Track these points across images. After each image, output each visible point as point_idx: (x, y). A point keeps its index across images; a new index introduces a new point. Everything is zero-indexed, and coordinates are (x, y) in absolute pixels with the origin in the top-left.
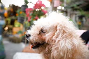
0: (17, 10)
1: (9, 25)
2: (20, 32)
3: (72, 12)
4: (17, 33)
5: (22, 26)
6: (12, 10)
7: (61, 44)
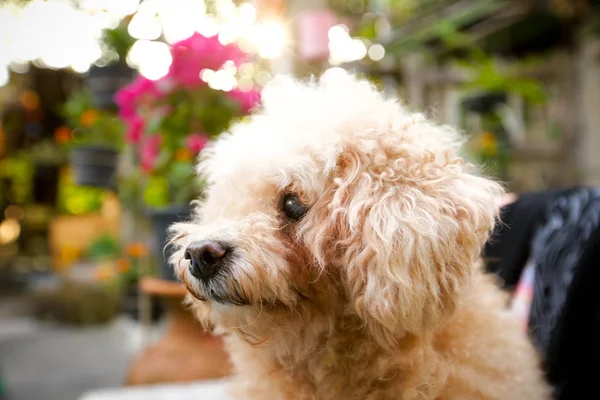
0: (63, 98)
1: (22, 205)
2: (107, 247)
3: (433, 75)
4: (84, 257)
5: (111, 207)
6: (29, 100)
7: (381, 225)
